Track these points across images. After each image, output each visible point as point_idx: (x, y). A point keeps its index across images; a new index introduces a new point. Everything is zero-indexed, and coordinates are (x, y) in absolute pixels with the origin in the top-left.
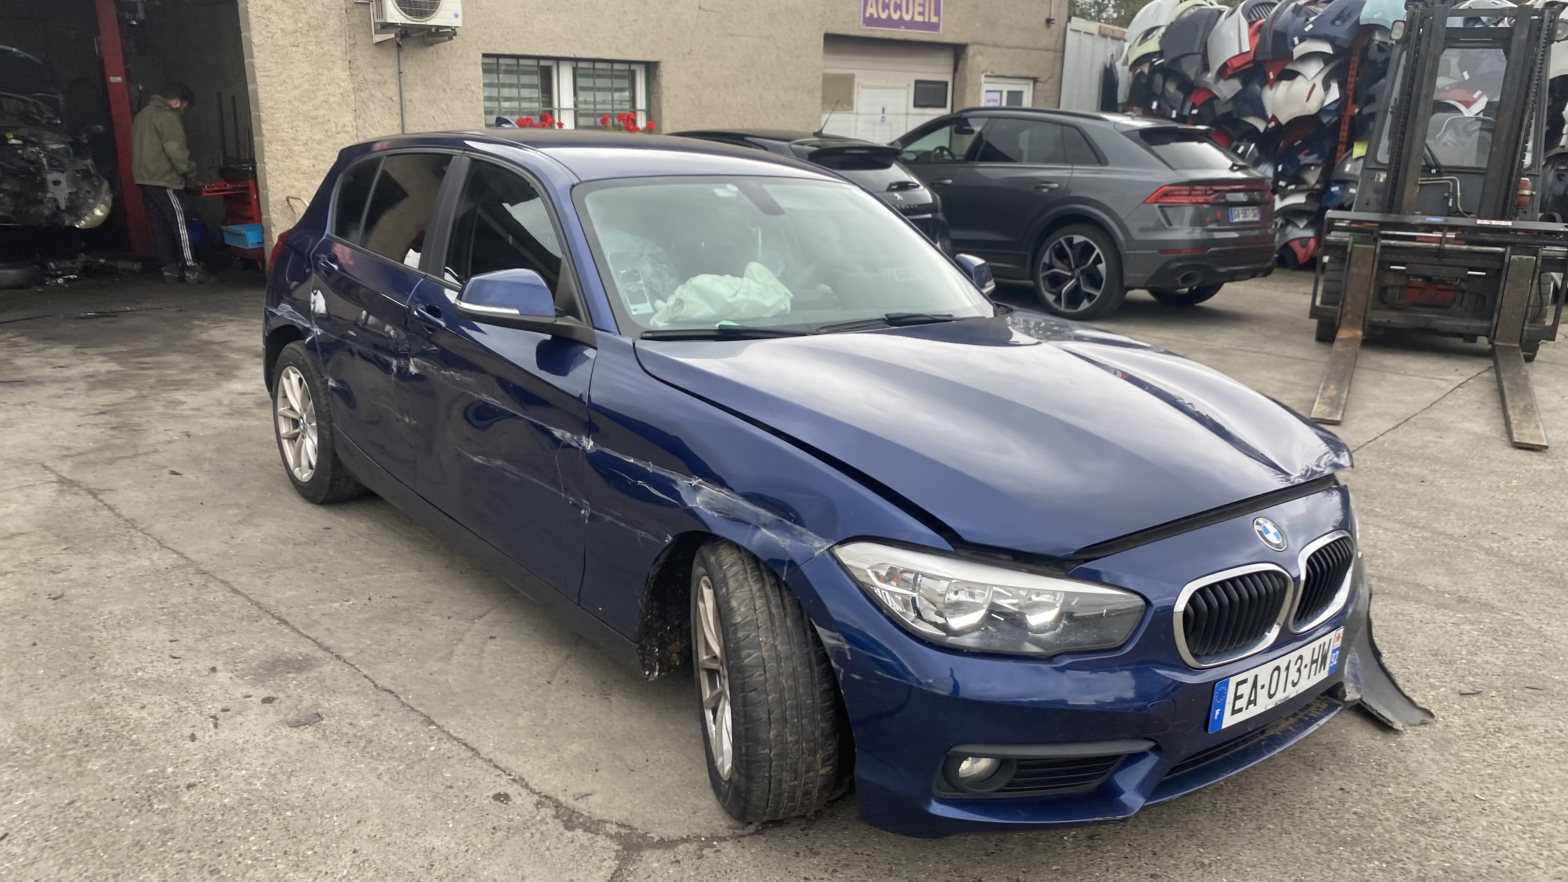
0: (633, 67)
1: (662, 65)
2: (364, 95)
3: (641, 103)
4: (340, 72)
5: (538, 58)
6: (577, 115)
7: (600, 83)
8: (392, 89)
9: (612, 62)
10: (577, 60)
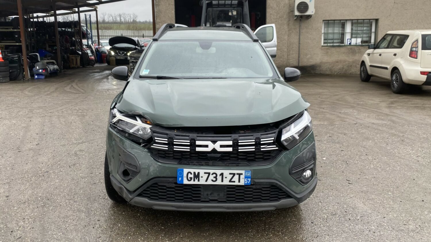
0: (371, 21)
1: (379, 20)
2: (291, 32)
3: (373, 30)
4: (286, 27)
5: (340, 20)
6: (352, 34)
7: (359, 25)
8: (298, 30)
9: (364, 20)
10: (352, 20)
